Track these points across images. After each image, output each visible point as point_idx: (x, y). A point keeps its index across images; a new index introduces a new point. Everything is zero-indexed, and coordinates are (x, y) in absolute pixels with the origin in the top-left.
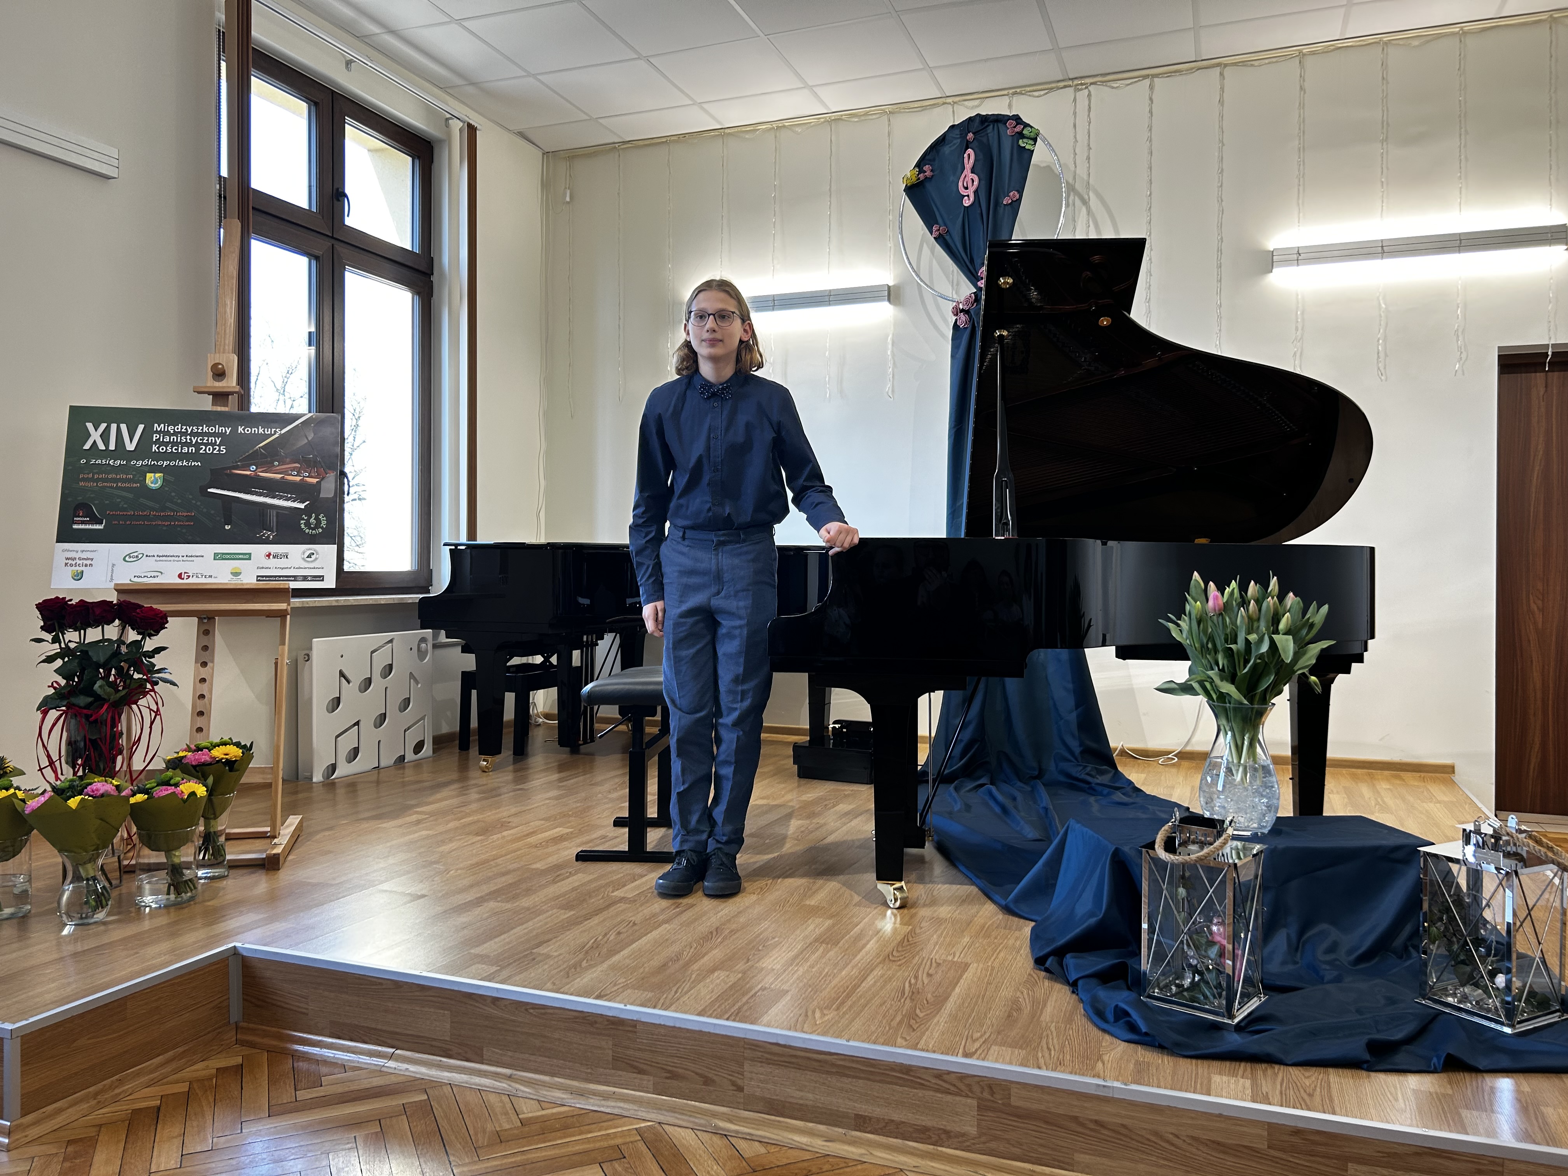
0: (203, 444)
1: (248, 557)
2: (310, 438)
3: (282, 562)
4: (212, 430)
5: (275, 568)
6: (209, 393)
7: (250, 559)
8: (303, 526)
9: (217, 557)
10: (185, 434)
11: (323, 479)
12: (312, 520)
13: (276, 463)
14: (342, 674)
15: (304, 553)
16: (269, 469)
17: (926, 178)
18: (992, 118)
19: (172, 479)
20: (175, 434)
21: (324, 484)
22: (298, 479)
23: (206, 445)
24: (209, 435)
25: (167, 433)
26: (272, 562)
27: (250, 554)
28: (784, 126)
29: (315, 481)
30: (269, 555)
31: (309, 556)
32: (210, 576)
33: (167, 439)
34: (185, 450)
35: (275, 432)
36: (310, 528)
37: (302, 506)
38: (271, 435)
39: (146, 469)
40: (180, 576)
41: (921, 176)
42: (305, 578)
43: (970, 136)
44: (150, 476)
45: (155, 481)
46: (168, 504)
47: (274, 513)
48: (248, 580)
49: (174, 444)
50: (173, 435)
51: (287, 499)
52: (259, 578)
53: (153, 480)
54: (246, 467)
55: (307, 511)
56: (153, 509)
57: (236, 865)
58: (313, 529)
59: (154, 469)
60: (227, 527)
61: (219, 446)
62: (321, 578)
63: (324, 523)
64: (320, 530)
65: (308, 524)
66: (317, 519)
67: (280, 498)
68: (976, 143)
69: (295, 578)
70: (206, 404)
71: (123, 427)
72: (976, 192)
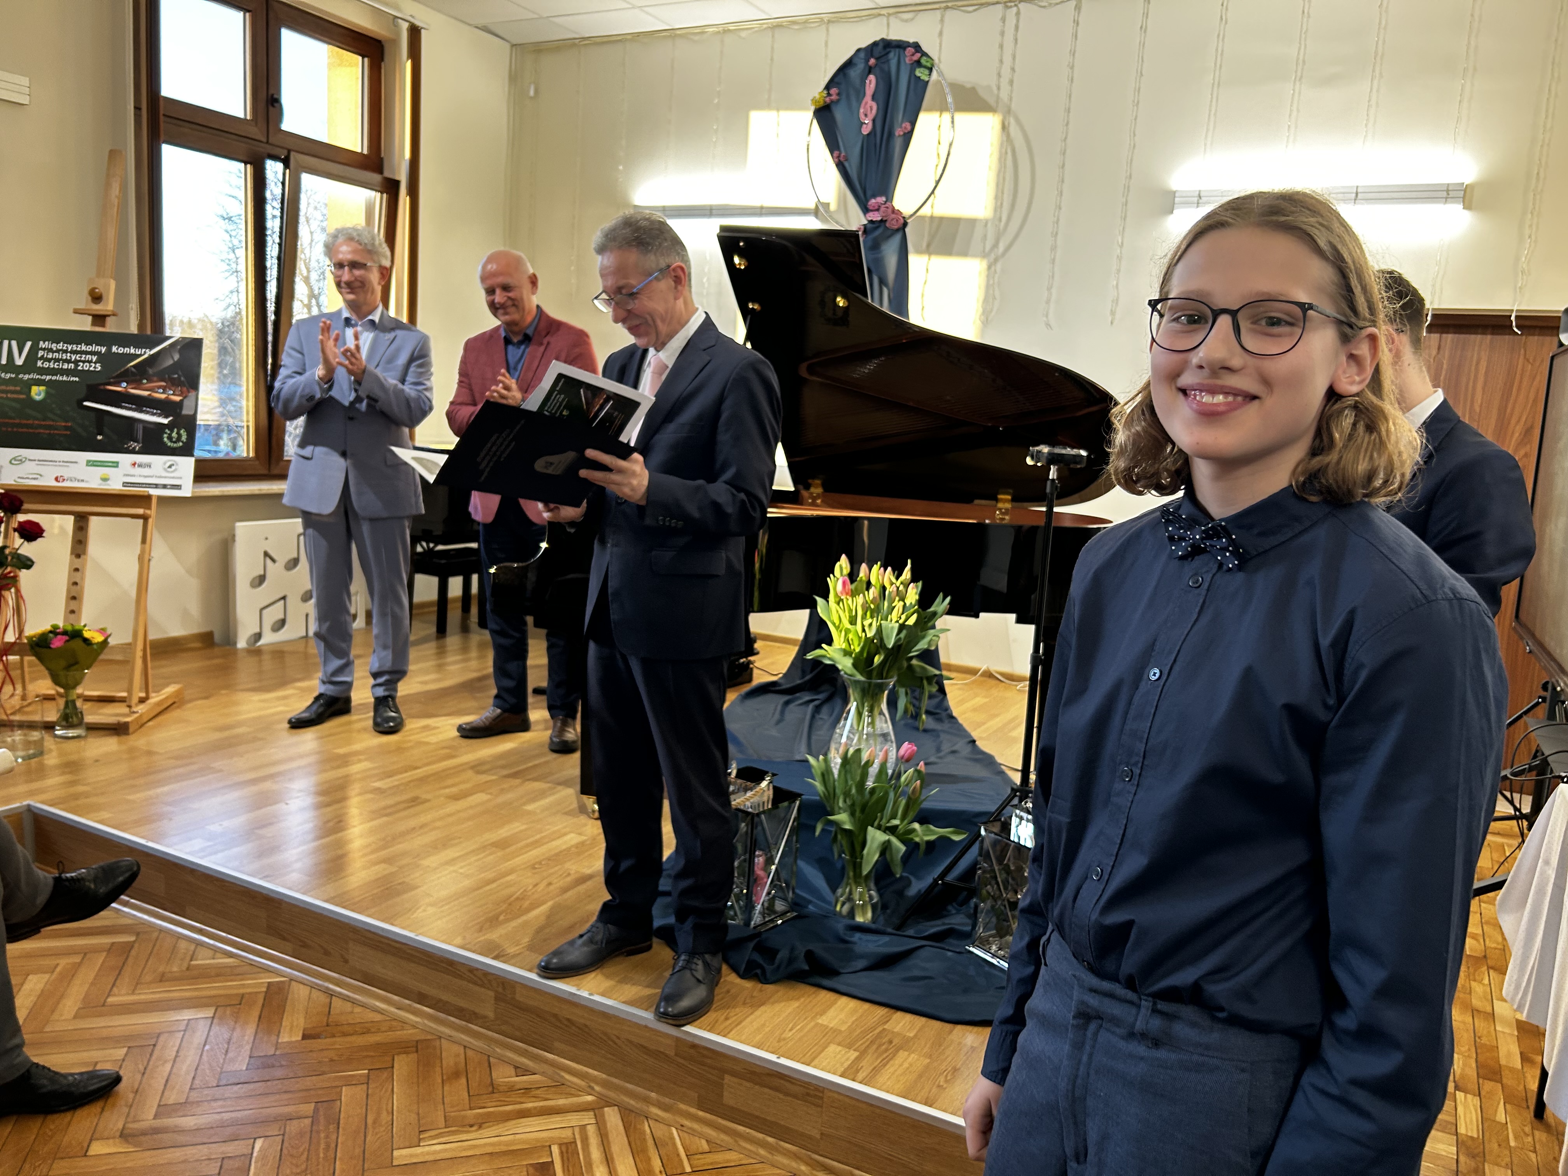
0: (80, 361)
1: (116, 465)
2: (176, 359)
3: (145, 471)
4: (89, 348)
5: (139, 476)
6: (89, 315)
7: (117, 467)
8: (165, 439)
9: (91, 463)
10: (66, 352)
11: (185, 397)
12: (174, 435)
13: (145, 381)
14: (266, 554)
15: (165, 463)
16: (138, 385)
17: (832, 101)
18: (894, 44)
19: (53, 392)
20: (58, 351)
21: (186, 403)
22: (163, 396)
23: (84, 362)
24: (86, 353)
25: (50, 350)
26: (138, 471)
27: (117, 463)
28: (729, 30)
29: (177, 399)
30: (134, 464)
31: (170, 467)
32: (83, 481)
33: (50, 356)
34: (65, 366)
35: (145, 353)
36: (171, 441)
37: (166, 421)
38: (141, 355)
39: (32, 382)
40: (57, 479)
41: (828, 100)
42: (165, 486)
43: (872, 61)
44: (35, 389)
45: (39, 394)
46: (50, 415)
47: (141, 426)
48: (115, 485)
49: (57, 360)
50: (56, 352)
51: (153, 414)
52: (125, 484)
53: (38, 393)
54: (117, 384)
55: (170, 426)
56: (37, 419)
57: (95, 729)
58: (175, 442)
59: (39, 383)
60: (99, 437)
61: (95, 363)
62: (178, 487)
63: (184, 438)
64: (181, 444)
65: (170, 438)
66: (178, 433)
67: (147, 413)
68: (877, 70)
69: (156, 486)
70: (85, 324)
71: (14, 343)
72: (874, 121)
